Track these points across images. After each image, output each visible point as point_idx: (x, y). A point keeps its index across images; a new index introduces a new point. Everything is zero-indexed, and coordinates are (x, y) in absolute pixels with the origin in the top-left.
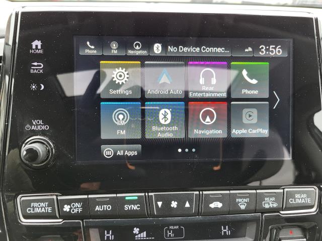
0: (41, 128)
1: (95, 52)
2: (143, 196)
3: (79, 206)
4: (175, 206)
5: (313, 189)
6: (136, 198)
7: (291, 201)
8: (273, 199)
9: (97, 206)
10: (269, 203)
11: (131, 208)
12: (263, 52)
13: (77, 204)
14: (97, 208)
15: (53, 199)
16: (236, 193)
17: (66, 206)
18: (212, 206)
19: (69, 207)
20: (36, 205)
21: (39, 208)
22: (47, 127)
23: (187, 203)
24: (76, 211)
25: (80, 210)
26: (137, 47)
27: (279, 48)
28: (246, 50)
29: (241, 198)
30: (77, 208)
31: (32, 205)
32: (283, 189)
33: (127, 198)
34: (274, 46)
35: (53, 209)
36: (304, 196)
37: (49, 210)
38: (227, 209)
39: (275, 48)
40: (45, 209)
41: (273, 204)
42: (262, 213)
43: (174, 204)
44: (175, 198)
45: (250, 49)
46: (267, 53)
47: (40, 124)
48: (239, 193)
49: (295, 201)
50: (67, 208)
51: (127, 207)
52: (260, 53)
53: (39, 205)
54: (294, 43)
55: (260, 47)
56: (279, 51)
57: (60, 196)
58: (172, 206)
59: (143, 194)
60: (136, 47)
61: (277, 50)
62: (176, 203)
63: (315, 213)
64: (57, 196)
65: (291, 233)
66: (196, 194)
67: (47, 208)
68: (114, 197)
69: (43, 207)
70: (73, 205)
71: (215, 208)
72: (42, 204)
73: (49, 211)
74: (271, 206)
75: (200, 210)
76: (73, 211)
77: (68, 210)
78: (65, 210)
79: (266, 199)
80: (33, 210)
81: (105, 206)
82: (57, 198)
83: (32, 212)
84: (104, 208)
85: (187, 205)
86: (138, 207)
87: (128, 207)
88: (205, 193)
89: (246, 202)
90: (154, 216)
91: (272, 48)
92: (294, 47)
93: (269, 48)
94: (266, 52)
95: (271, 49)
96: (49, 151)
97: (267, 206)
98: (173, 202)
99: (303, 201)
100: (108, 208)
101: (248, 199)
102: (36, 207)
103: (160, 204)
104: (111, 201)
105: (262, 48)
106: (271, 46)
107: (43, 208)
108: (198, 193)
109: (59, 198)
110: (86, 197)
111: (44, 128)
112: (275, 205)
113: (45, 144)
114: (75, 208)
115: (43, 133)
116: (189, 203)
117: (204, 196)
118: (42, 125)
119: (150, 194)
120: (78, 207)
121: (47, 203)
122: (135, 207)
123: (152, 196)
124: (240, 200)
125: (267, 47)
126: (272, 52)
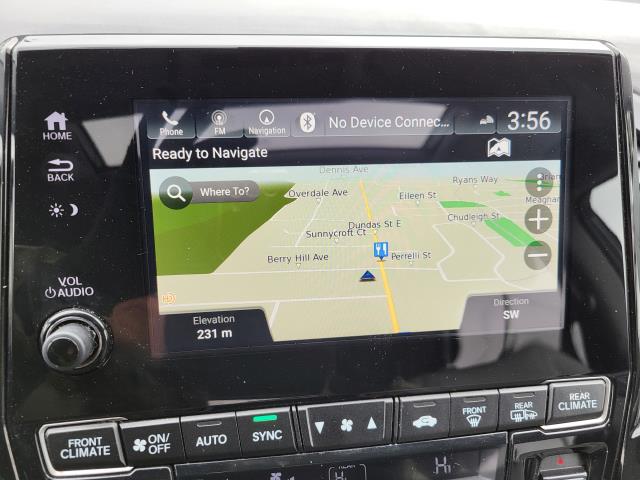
0: (77, 292)
1: (180, 132)
2: (286, 413)
3: (163, 441)
4: (349, 429)
5: (601, 382)
6: (274, 418)
7: (562, 406)
8: (530, 404)
9: (200, 438)
10: (522, 413)
11: (265, 437)
12: (514, 125)
13: (159, 435)
14: (200, 442)
15: (111, 429)
16: (462, 398)
17: (137, 441)
18: (418, 423)
19: (144, 442)
20: (77, 442)
21: (84, 449)
22: (89, 291)
23: (372, 420)
24: (158, 449)
25: (166, 448)
26: (267, 120)
27: (545, 116)
28: (482, 122)
29: (471, 405)
30: (161, 444)
31: (70, 444)
32: (548, 384)
33: (256, 419)
34: (536, 113)
35: (113, 450)
36: (585, 396)
37: (105, 450)
38: (444, 429)
39: (538, 117)
40: (97, 451)
41: (528, 413)
42: (510, 431)
43: (347, 425)
44: (348, 413)
45: (490, 119)
46: (523, 126)
47: (75, 286)
48: (468, 398)
49: (569, 406)
50: (139, 445)
51: (256, 437)
52: (509, 126)
53: (85, 442)
54: (574, 106)
55: (510, 116)
56: (545, 123)
57: (124, 421)
58: (343, 428)
59: (287, 409)
60: (263, 120)
61: (542, 119)
62: (350, 422)
63: (604, 426)
64: (118, 422)
65: (561, 462)
66: (387, 404)
67: (100, 448)
68: (231, 418)
69: (92, 445)
70: (153, 439)
71: (423, 427)
72: (90, 441)
73: (105, 454)
74: (526, 417)
75: (396, 435)
76: (153, 450)
77: (143, 449)
78: (136, 448)
79: (517, 405)
80: (74, 454)
81: (215, 437)
82: (119, 427)
83: (71, 457)
84: (213, 439)
85: (372, 425)
86: (279, 435)
87: (259, 436)
88: (403, 399)
89: (479, 414)
90: (309, 449)
91: (533, 116)
92: (574, 116)
93: (526, 117)
94: (520, 125)
95: (529, 119)
96: (97, 338)
97: (518, 419)
98: (344, 421)
99: (584, 405)
100: (221, 439)
101: (484, 407)
102: (78, 447)
103: (320, 426)
104: (225, 427)
105: (514, 117)
106: (530, 113)
107: (93, 448)
108: (390, 400)
109: (124, 426)
110: (175, 420)
111: (83, 292)
112: (533, 416)
113: (87, 325)
114: (156, 444)
115: (82, 302)
116: (375, 422)
117: (402, 406)
118: (80, 287)
119: (300, 408)
120: (161, 442)
121: (99, 438)
122: (273, 436)
123: (304, 411)
124: (469, 410)
125: (523, 115)
126: (532, 123)
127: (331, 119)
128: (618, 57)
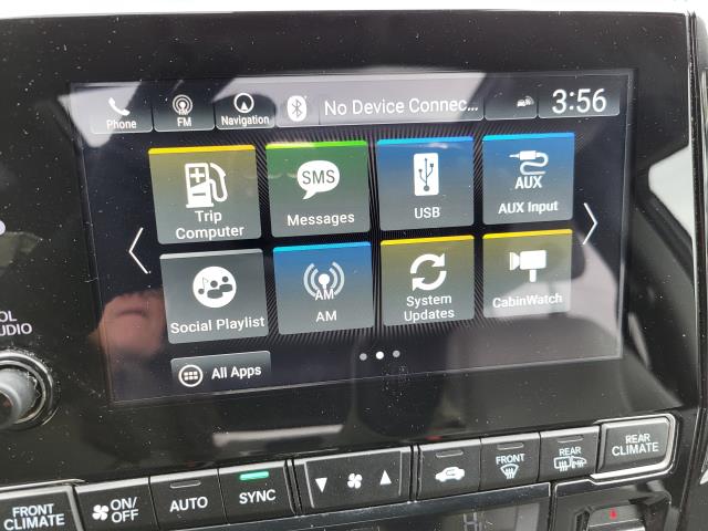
0: (11, 330)
1: (133, 124)
2: (281, 469)
3: (129, 506)
4: (358, 485)
5: (665, 420)
6: (266, 474)
7: (617, 451)
8: (578, 450)
9: (174, 502)
10: (567, 460)
11: (255, 498)
12: (560, 106)
13: (124, 500)
14: (174, 506)
15: (65, 494)
16: (495, 445)
17: (97, 508)
18: (442, 477)
19: (106, 508)
20: (24, 510)
21: (32, 518)
22: (26, 328)
23: (385, 475)
24: (123, 517)
25: (133, 515)
26: (244, 106)
27: (600, 95)
28: (521, 104)
29: (506, 453)
30: (126, 510)
31: (15, 512)
32: (600, 425)
33: (243, 477)
34: (588, 91)
35: (68, 518)
36: (645, 437)
37: (58, 520)
38: (474, 482)
39: (590, 96)
40: (48, 520)
41: (576, 460)
42: (553, 482)
43: (355, 481)
44: (354, 466)
45: (528, 102)
46: (571, 108)
47: (8, 322)
48: (501, 444)
49: (625, 451)
50: (100, 513)
51: (244, 498)
52: (554, 109)
53: (33, 511)
54: (636, 82)
55: (555, 95)
56: (599, 104)
57: (81, 484)
58: (350, 484)
59: (280, 464)
60: (240, 106)
61: (595, 99)
62: (359, 477)
63: (666, 472)
64: (73, 485)
65: (614, 515)
66: (404, 454)
67: (51, 517)
68: (212, 477)
69: (42, 514)
70: (116, 505)
71: (448, 481)
72: (39, 509)
73: (58, 524)
74: (573, 465)
75: (415, 490)
76: (117, 517)
77: (104, 517)
78: (96, 516)
79: (561, 451)
80: (20, 524)
81: (193, 500)
82: (74, 491)
83: (17, 528)
84: (190, 503)
85: (385, 480)
86: (271, 495)
87: (247, 497)
88: (424, 448)
89: (516, 463)
90: (309, 511)
91: (584, 95)
92: (635, 93)
93: (576, 96)
94: (568, 107)
95: (580, 99)
96: (39, 386)
97: (563, 467)
98: (352, 476)
99: (643, 449)
100: (200, 502)
101: (522, 455)
102: (24, 516)
103: (322, 483)
104: (206, 487)
105: (560, 96)
106: (581, 91)
107: (43, 518)
108: (408, 449)
109: (80, 490)
110: (143, 481)
111: (19, 329)
112: (581, 463)
113: (26, 370)
114: (121, 510)
115: (18, 342)
116: (389, 476)
117: (422, 456)
118: (14, 323)
119: (297, 462)
120: (126, 508)
121: (50, 506)
122: (264, 496)
123: (302, 466)
124: (503, 459)
125: (572, 94)
126: (583, 104)
127: (327, 104)
128: (693, 17)
